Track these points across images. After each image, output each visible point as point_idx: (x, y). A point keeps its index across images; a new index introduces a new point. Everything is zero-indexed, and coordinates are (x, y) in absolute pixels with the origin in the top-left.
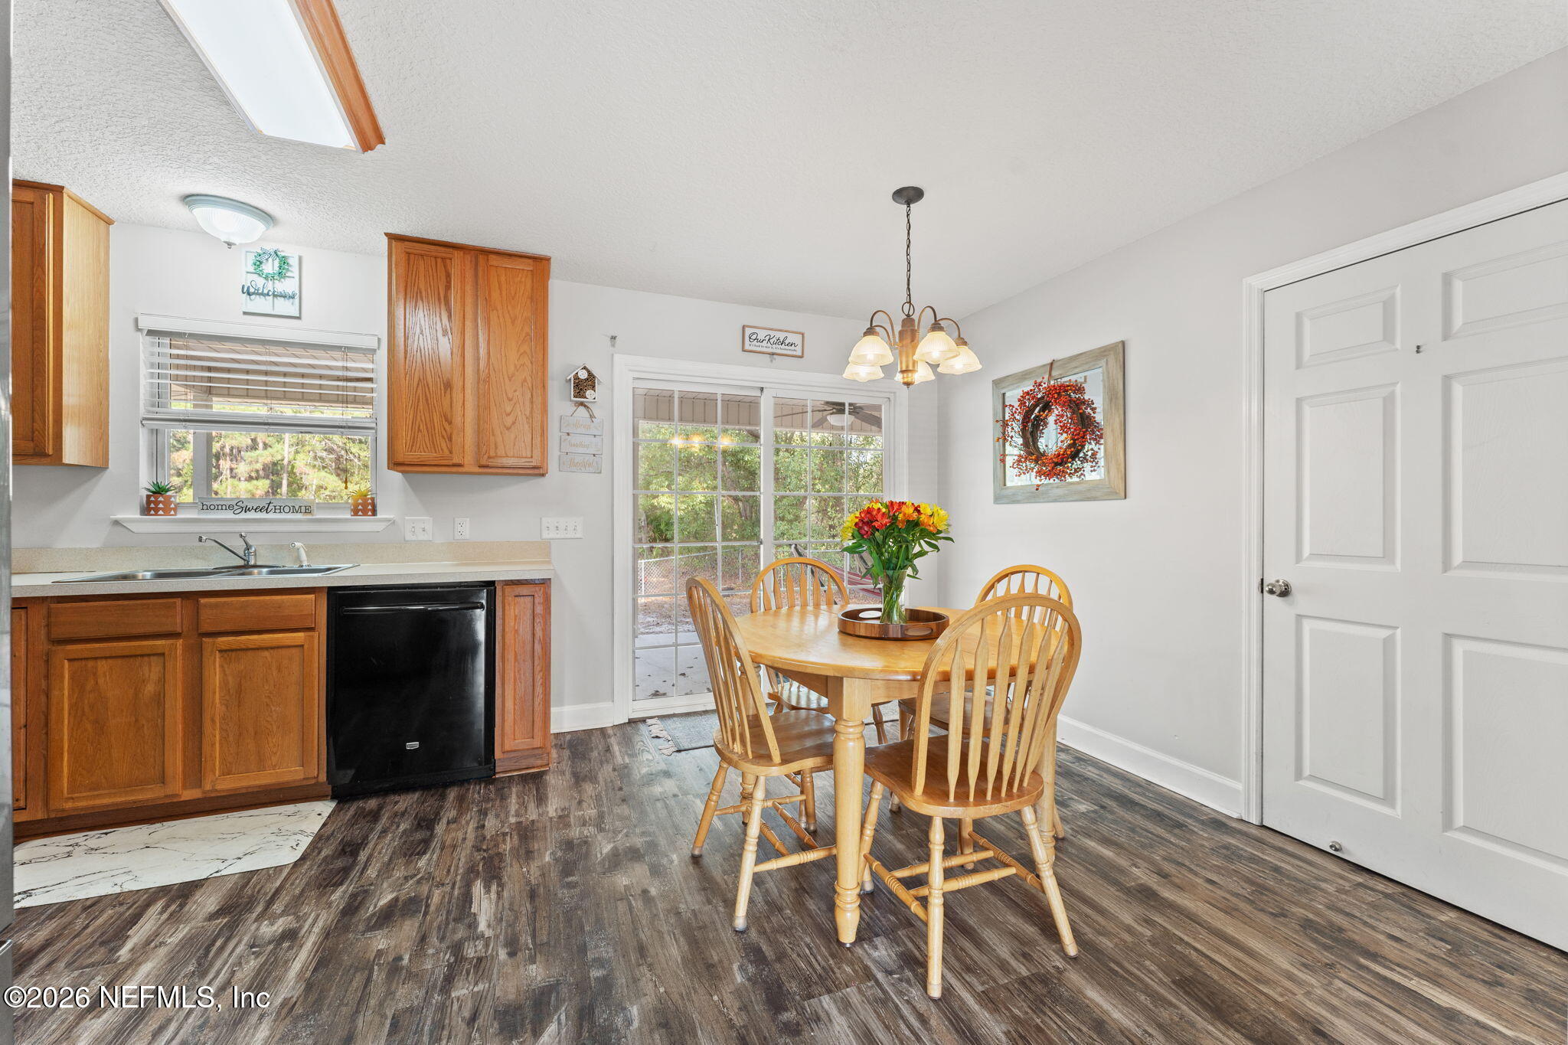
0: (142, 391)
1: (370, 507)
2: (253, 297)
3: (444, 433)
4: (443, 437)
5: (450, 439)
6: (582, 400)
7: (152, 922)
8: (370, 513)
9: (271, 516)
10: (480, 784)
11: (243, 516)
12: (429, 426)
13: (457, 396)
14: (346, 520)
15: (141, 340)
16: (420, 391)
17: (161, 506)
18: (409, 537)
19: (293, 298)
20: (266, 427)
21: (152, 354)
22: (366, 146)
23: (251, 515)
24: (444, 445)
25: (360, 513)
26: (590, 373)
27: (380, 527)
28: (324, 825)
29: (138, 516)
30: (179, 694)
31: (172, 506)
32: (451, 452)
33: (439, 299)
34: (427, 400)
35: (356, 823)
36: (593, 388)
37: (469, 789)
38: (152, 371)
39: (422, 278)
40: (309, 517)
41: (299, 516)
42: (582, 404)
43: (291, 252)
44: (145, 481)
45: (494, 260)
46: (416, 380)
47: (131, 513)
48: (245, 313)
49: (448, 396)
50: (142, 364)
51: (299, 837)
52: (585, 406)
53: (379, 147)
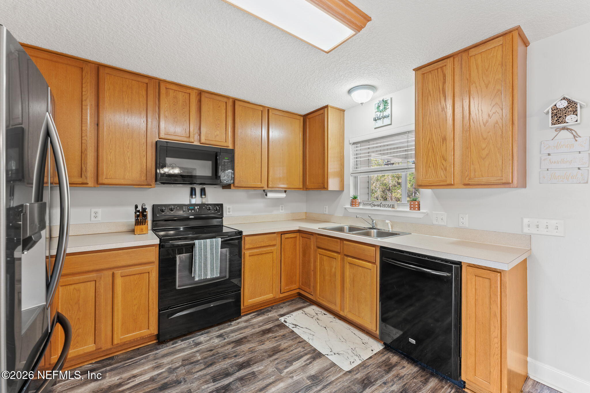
0: (351, 164)
1: (417, 206)
2: (377, 121)
3: (442, 167)
4: (442, 169)
5: (446, 170)
6: (565, 124)
7: (300, 363)
8: (417, 209)
9: (382, 208)
10: (452, 388)
11: (374, 208)
12: (434, 164)
13: (450, 144)
14: (406, 212)
15: (351, 147)
16: (429, 146)
17: (354, 203)
18: (435, 222)
19: (389, 116)
20: (381, 172)
21: (355, 151)
22: (358, 28)
23: (376, 208)
24: (442, 174)
25: (412, 209)
26: (569, 101)
27: (421, 216)
28: (371, 358)
29: (350, 207)
30: (339, 275)
31: (357, 203)
32: (446, 177)
33: (439, 92)
34: (433, 150)
35: (379, 367)
36: (575, 112)
37: (443, 387)
38: (355, 156)
39: (430, 84)
40: (393, 209)
41: (390, 209)
42: (564, 128)
43: (387, 97)
44: (352, 194)
45: (472, 52)
46: (428, 140)
47: (348, 206)
48: (375, 128)
49: (445, 145)
50: (351, 155)
51: (357, 358)
52: (567, 129)
53: (369, 23)
